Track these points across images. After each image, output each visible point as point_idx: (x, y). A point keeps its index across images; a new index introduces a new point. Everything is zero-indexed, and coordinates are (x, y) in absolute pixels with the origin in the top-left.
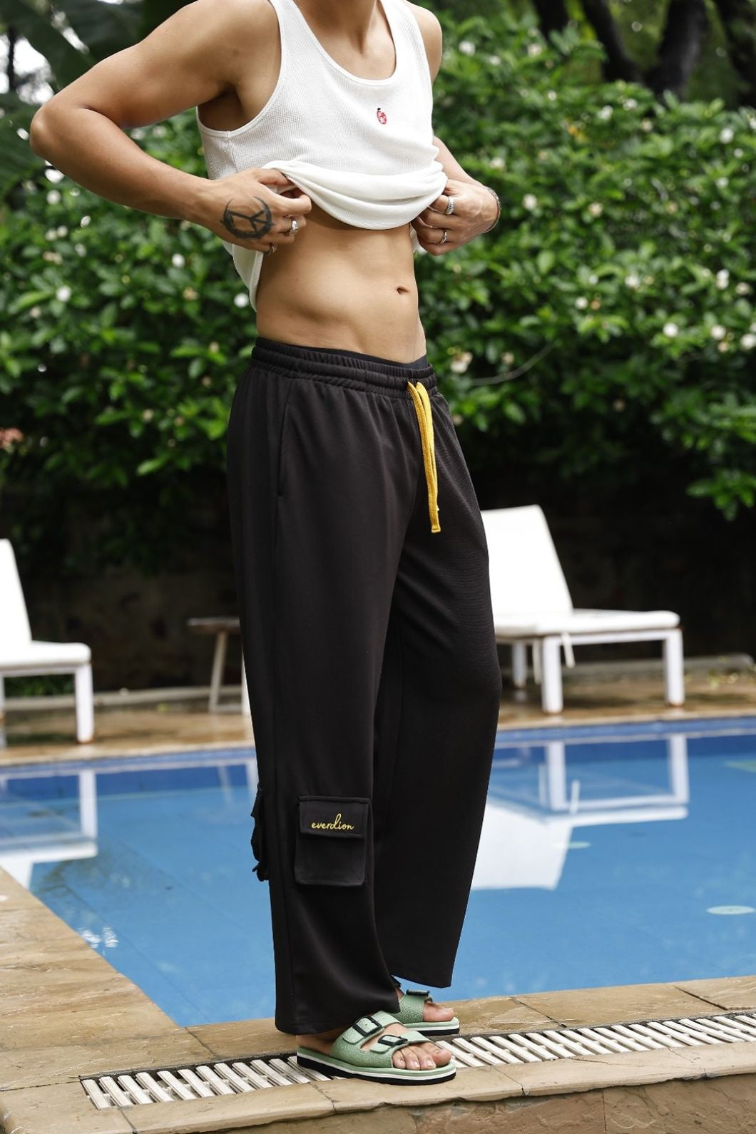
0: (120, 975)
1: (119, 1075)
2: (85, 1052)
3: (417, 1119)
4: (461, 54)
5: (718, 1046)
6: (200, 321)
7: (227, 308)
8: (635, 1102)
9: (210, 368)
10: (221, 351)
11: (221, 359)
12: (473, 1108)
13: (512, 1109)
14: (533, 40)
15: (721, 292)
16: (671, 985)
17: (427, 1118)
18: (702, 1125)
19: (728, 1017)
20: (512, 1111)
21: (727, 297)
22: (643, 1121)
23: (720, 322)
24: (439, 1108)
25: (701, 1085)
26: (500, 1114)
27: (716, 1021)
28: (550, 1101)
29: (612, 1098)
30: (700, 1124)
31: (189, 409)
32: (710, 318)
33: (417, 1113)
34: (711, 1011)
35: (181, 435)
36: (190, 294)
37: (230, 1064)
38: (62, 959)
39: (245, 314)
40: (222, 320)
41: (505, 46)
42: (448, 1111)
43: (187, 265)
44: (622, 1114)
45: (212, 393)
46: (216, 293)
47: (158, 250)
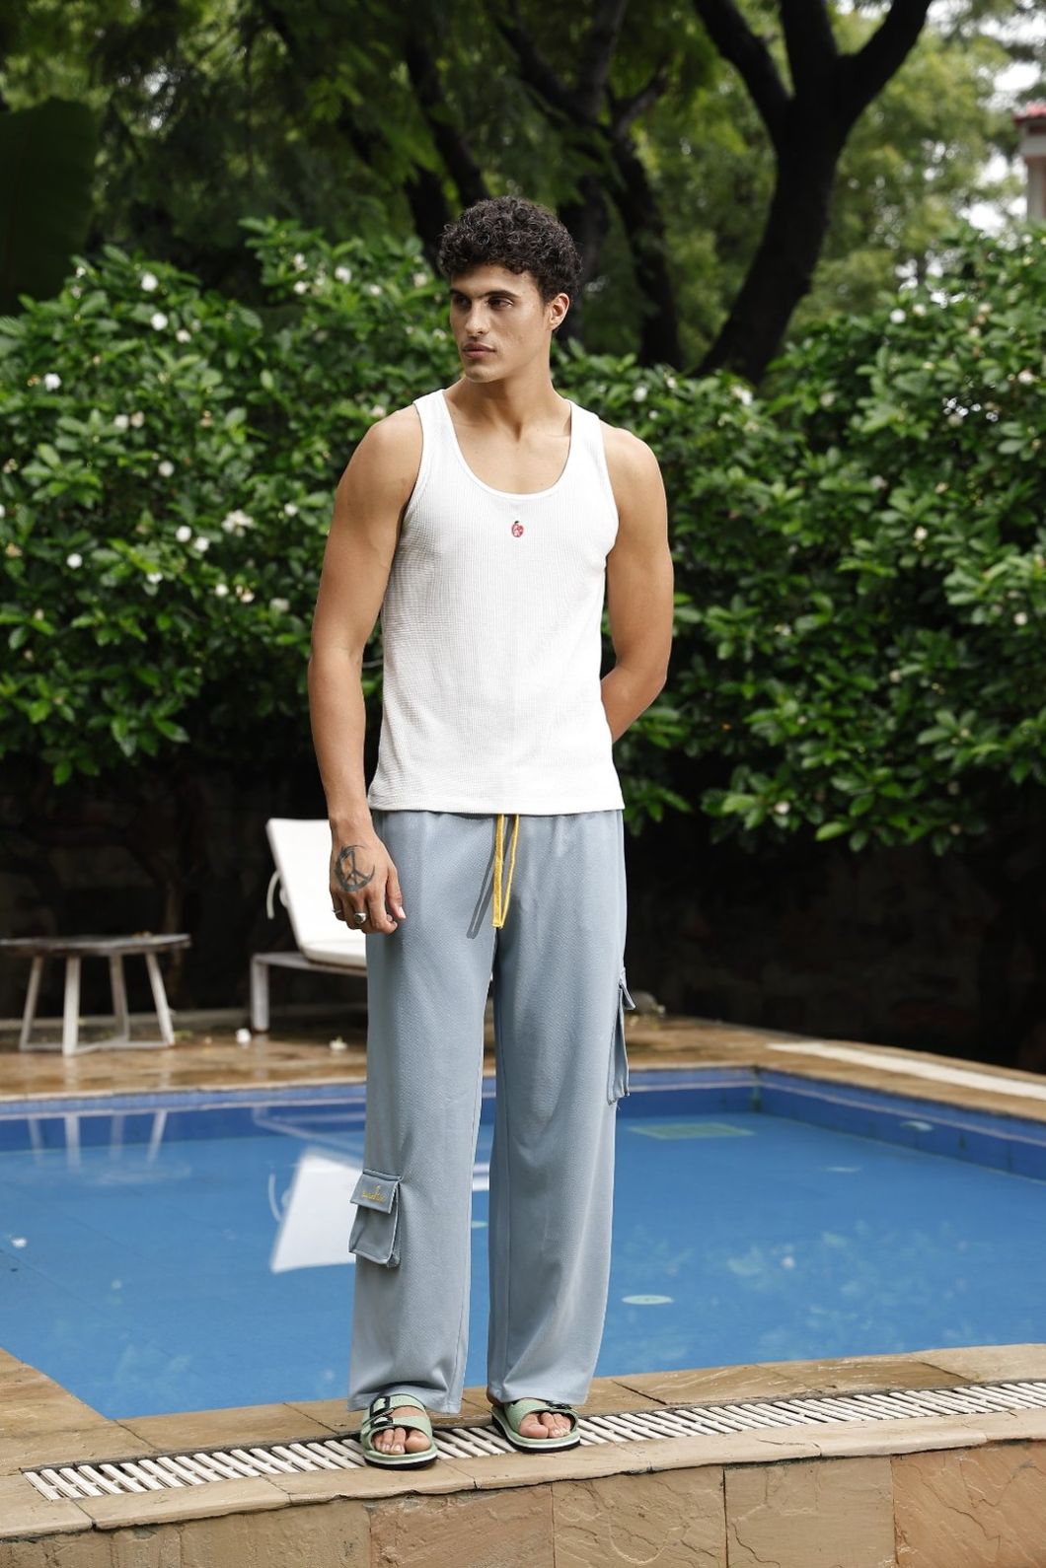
0: (25, 1366)
1: (60, 1468)
2: (18, 1444)
3: (370, 1511)
4: (336, 280)
5: (660, 1440)
6: (23, 583)
7: (59, 568)
8: (582, 1495)
9: (33, 638)
10: (46, 619)
11: (48, 629)
12: (426, 1500)
13: (463, 1501)
14: (419, 268)
16: (608, 1379)
17: (380, 1510)
18: (646, 1517)
19: (667, 1411)
20: (464, 1503)
22: (590, 1514)
24: (393, 1500)
25: (646, 1478)
26: (451, 1506)
27: (657, 1416)
28: (500, 1494)
29: (560, 1490)
30: (643, 1516)
31: (6, 687)
33: (371, 1506)
34: (650, 1405)
36: (12, 551)
37: (172, 1457)
39: (78, 577)
40: (49, 583)
41: (386, 273)
42: (402, 1504)
43: (9, 516)
44: (569, 1507)
45: (34, 669)
46: (44, 553)
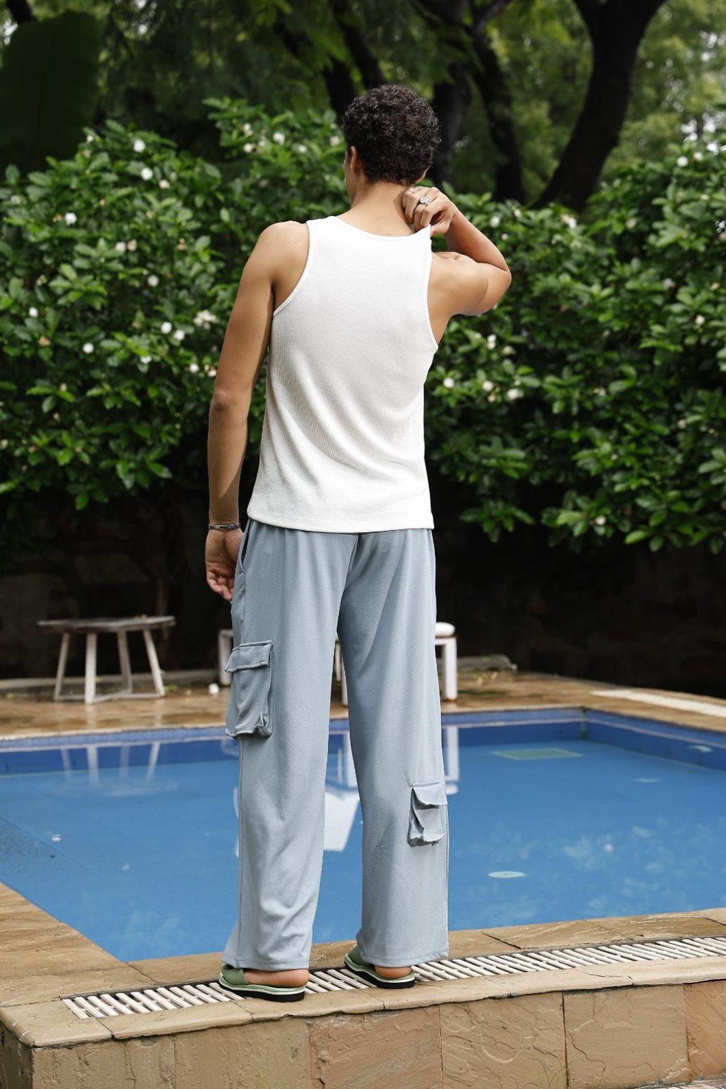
0: (62, 924)
1: (88, 996)
2: (57, 979)
3: (309, 1025)
4: (274, 142)
5: (518, 974)
6: (52, 364)
7: (77, 354)
8: (461, 1013)
9: (59, 404)
10: (69, 390)
11: (70, 398)
12: (349, 1018)
13: (376, 1018)
14: (333, 133)
15: (490, 352)
16: (479, 931)
17: (316, 1025)
18: (508, 1029)
19: (522, 954)
20: (377, 1020)
21: (495, 357)
22: (467, 1027)
23: (489, 378)
24: (325, 1018)
25: (506, 1001)
26: (368, 1022)
27: (514, 957)
28: (402, 1013)
29: (445, 1010)
30: (505, 1028)
31: (41, 440)
32: (481, 374)
33: (310, 1022)
34: (509, 950)
35: (33, 462)
36: (44, 341)
37: (168, 988)
38: (11, 911)
39: (91, 360)
40: (70, 365)
41: (310, 137)
42: (332, 1020)
43: (41, 316)
44: (452, 1022)
45: (61, 426)
46: (66, 343)
47: (16, 302)
